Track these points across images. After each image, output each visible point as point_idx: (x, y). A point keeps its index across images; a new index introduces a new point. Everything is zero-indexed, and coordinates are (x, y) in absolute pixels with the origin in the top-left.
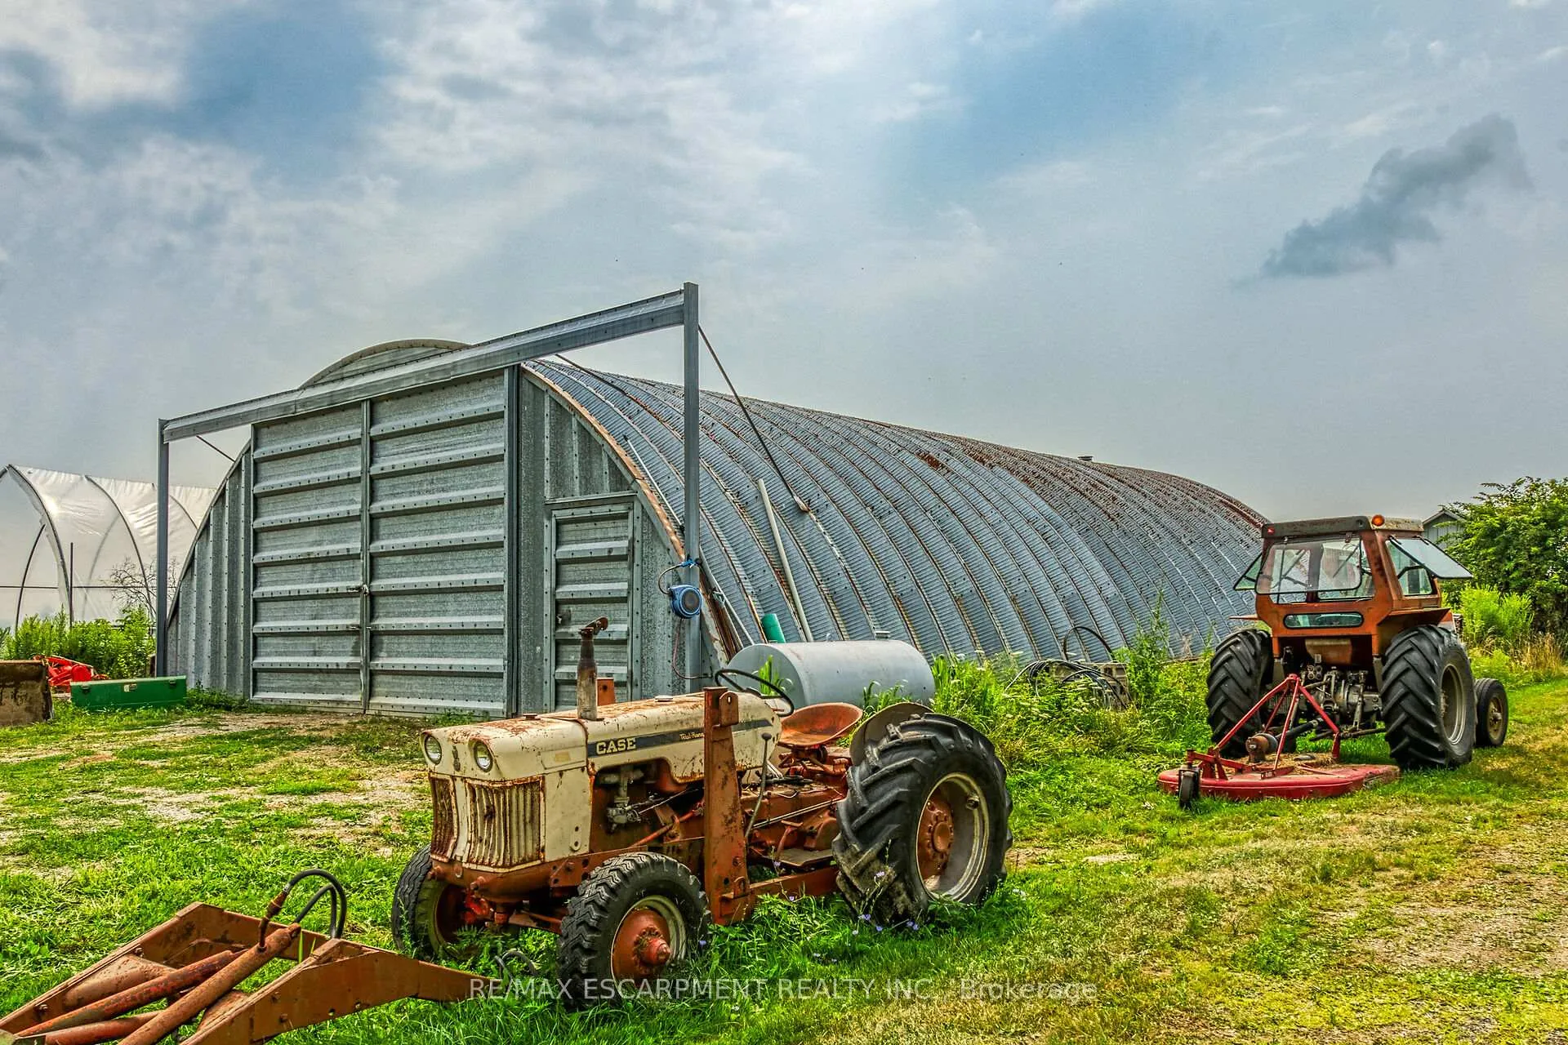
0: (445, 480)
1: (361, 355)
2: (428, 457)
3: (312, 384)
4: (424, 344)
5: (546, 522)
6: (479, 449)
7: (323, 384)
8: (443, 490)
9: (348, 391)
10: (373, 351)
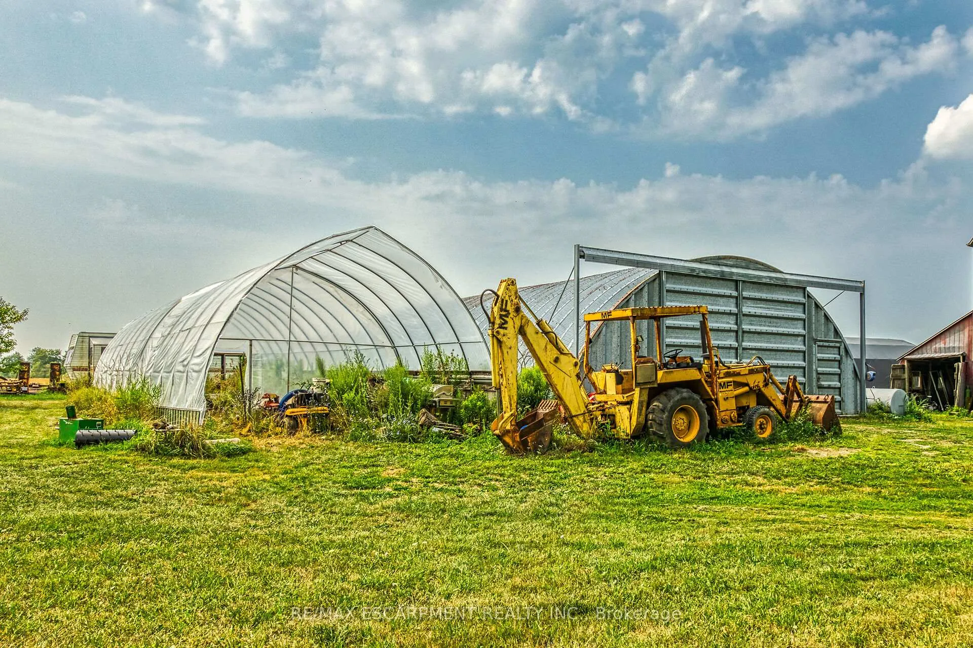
0: (777, 323)
1: (731, 258)
2: (767, 312)
3: (700, 261)
4: (763, 264)
5: (814, 345)
6: (791, 314)
7: (706, 263)
8: (776, 327)
9: (732, 273)
10: (737, 258)
